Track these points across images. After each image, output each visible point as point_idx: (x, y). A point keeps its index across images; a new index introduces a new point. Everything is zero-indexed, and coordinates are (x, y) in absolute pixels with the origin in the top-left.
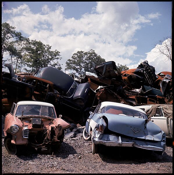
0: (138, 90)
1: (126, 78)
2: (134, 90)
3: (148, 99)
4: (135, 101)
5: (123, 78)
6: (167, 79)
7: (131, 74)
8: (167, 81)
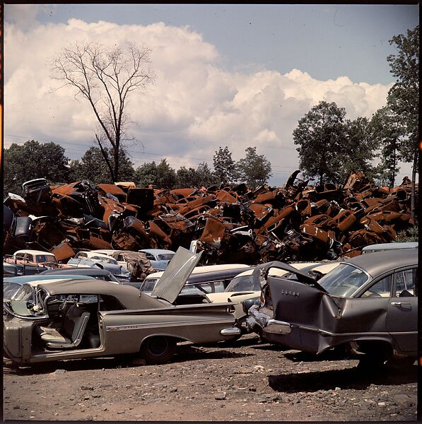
0: (76, 220)
1: (58, 200)
2: (71, 220)
3: (91, 233)
4: (76, 236)
5: (54, 199)
6: (116, 213)
7: (65, 196)
8: (117, 216)
